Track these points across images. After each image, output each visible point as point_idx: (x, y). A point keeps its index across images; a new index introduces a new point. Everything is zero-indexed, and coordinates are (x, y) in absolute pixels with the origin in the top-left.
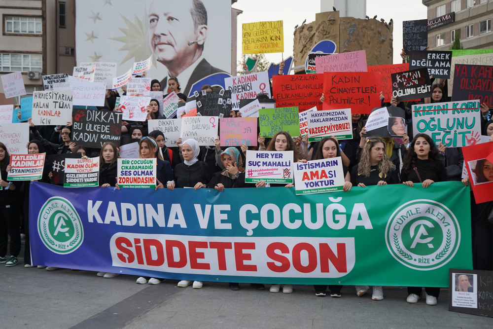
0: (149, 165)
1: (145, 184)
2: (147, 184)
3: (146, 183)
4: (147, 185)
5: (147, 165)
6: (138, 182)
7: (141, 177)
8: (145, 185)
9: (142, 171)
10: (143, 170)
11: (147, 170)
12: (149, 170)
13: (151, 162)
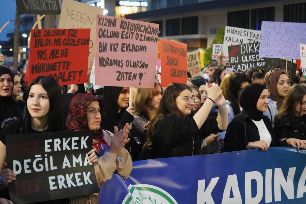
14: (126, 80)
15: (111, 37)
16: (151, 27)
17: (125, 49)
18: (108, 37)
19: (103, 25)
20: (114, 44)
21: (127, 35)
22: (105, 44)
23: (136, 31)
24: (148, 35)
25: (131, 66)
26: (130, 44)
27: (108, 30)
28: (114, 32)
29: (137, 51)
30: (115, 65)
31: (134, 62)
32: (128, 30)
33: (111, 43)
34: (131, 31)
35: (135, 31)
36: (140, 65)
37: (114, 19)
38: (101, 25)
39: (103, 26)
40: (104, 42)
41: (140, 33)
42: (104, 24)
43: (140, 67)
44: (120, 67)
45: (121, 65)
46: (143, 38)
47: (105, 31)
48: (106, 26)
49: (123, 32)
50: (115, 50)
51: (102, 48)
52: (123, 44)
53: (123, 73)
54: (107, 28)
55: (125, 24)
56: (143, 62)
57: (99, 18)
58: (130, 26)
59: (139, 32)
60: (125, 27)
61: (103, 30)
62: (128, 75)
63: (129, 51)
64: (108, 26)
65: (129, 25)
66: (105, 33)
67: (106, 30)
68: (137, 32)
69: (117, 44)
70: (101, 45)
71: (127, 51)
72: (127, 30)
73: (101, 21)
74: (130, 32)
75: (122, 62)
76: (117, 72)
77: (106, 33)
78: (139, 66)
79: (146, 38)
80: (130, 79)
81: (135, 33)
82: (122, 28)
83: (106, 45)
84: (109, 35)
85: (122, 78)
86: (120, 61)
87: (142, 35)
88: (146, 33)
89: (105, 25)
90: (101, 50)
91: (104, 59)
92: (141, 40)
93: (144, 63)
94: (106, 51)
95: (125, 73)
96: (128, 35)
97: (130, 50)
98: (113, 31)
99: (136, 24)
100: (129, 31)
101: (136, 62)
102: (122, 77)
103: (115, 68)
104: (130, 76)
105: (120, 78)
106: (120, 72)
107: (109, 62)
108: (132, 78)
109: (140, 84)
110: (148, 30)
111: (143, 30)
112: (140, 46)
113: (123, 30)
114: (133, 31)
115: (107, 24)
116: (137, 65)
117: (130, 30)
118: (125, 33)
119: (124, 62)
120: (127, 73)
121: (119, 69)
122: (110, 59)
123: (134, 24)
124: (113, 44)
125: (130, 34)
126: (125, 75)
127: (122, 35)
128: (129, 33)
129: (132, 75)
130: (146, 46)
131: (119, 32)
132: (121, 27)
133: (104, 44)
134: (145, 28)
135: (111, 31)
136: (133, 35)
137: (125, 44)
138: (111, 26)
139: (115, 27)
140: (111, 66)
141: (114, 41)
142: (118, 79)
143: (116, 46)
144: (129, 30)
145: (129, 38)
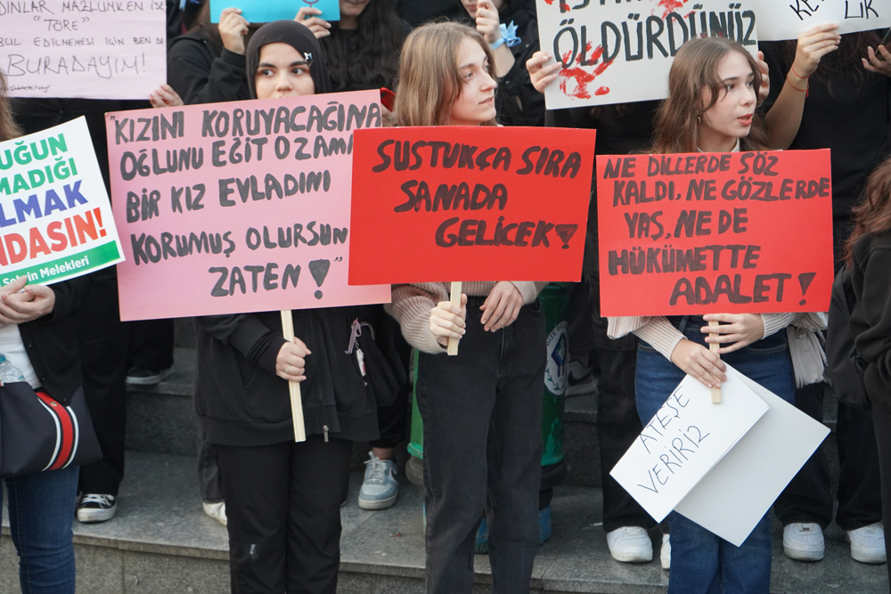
0: (50, 161)
1: (55, 255)
2: (70, 250)
3: (57, 248)
4: (68, 259)
5: (36, 164)
6: (16, 259)
7: (23, 229)
8: (61, 262)
9: (18, 203)
10: (24, 196)
11: (47, 186)
12: (58, 187)
13: (60, 144)
14: (255, 289)
15: (172, 169)
16: (341, 106)
17: (235, 196)
18: (158, 171)
19: (132, 140)
20: (188, 188)
21: (237, 151)
22: (148, 194)
23: (277, 131)
24: (328, 136)
25: (269, 245)
26: (253, 178)
27: (155, 152)
28: (182, 151)
29: (289, 193)
30: (199, 251)
31: (280, 230)
32: (238, 136)
33: (173, 188)
34: (252, 137)
35: (268, 132)
36: (308, 236)
37: (175, 115)
38: (126, 140)
39: (134, 143)
40: (145, 190)
41: (292, 136)
42: (136, 136)
43: (312, 243)
44: (222, 255)
45: (225, 245)
46: (309, 149)
47: (144, 156)
48: (148, 139)
49: (216, 145)
50: (195, 205)
51: (140, 209)
52: (223, 183)
53: (236, 270)
54: (149, 145)
55: (223, 120)
56: (322, 226)
57: (117, 122)
58: (243, 122)
59: (287, 131)
60: (222, 129)
61: (137, 156)
62: (261, 276)
63: (255, 199)
64: (156, 138)
65: (237, 120)
66: (144, 163)
67: (149, 153)
68: (282, 132)
69: (201, 188)
70: (134, 200)
71: (244, 200)
72: (234, 134)
73: (126, 131)
74: (248, 139)
75: (229, 237)
76: (212, 270)
77: (148, 162)
78: (304, 241)
79: (324, 145)
80: (268, 287)
81: (272, 138)
82: (212, 135)
83: (155, 197)
84: (163, 164)
85: (237, 286)
86: (218, 235)
87: (303, 141)
88: (319, 130)
89: (142, 138)
90: (134, 213)
91: (151, 240)
92: (300, 156)
93: (328, 226)
94: (157, 215)
95: (247, 268)
96: (241, 150)
97: (257, 196)
98: (175, 152)
99: (272, 110)
100: (243, 140)
101: (289, 230)
102: (233, 282)
103: (201, 261)
104: (269, 277)
105: (226, 286)
106: (224, 270)
107: (173, 245)
108: (279, 281)
109: (318, 295)
110: (329, 119)
111: (305, 123)
112: (302, 175)
113: (216, 139)
114: (262, 134)
115: (149, 134)
116: (298, 236)
117: (246, 135)
118: (227, 148)
119: (239, 238)
120: (255, 270)
121: (219, 260)
122: (177, 237)
123: (263, 112)
124: (182, 189)
125: (247, 146)
126: (248, 276)
127: (216, 153)
128: (244, 143)
129: (280, 272)
130: (327, 173)
131: (201, 150)
132: (207, 130)
133: (144, 196)
134: (315, 114)
135: (168, 152)
136: (264, 146)
137: (231, 181)
138: (164, 137)
139: (181, 134)
140: (181, 255)
141: (186, 178)
142: (218, 291)
143: (195, 194)
144: (241, 134)
145: (247, 160)
